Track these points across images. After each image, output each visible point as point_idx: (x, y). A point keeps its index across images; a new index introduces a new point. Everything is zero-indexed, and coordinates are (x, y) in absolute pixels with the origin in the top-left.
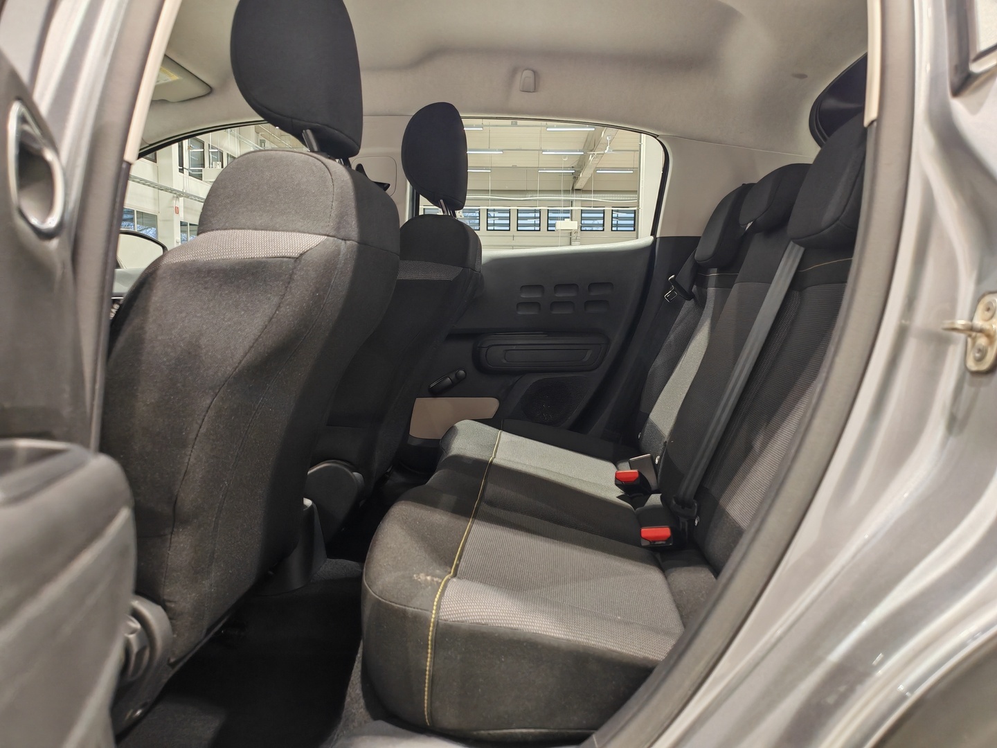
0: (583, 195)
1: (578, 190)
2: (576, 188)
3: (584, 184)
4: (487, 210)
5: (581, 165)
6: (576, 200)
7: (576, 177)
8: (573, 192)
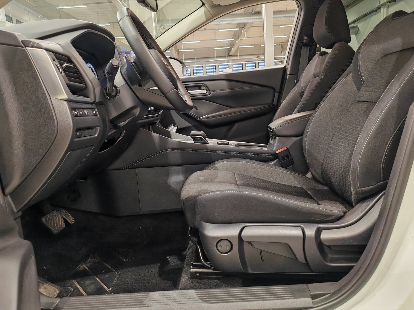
0: (233, 57)
1: (231, 55)
2: (230, 54)
3: (234, 52)
4: (193, 67)
5: (231, 45)
6: (231, 60)
7: (229, 50)
8: (229, 57)
